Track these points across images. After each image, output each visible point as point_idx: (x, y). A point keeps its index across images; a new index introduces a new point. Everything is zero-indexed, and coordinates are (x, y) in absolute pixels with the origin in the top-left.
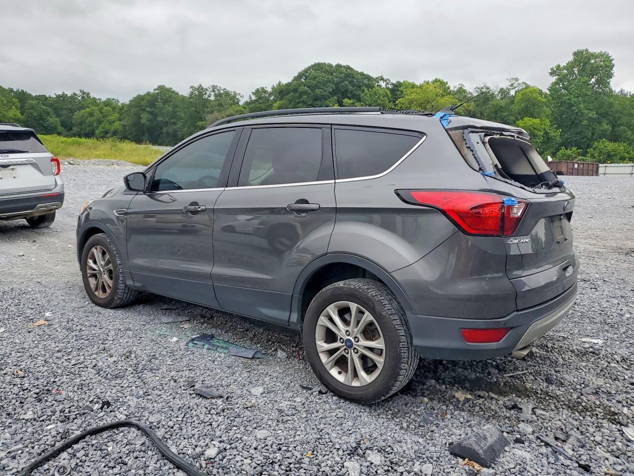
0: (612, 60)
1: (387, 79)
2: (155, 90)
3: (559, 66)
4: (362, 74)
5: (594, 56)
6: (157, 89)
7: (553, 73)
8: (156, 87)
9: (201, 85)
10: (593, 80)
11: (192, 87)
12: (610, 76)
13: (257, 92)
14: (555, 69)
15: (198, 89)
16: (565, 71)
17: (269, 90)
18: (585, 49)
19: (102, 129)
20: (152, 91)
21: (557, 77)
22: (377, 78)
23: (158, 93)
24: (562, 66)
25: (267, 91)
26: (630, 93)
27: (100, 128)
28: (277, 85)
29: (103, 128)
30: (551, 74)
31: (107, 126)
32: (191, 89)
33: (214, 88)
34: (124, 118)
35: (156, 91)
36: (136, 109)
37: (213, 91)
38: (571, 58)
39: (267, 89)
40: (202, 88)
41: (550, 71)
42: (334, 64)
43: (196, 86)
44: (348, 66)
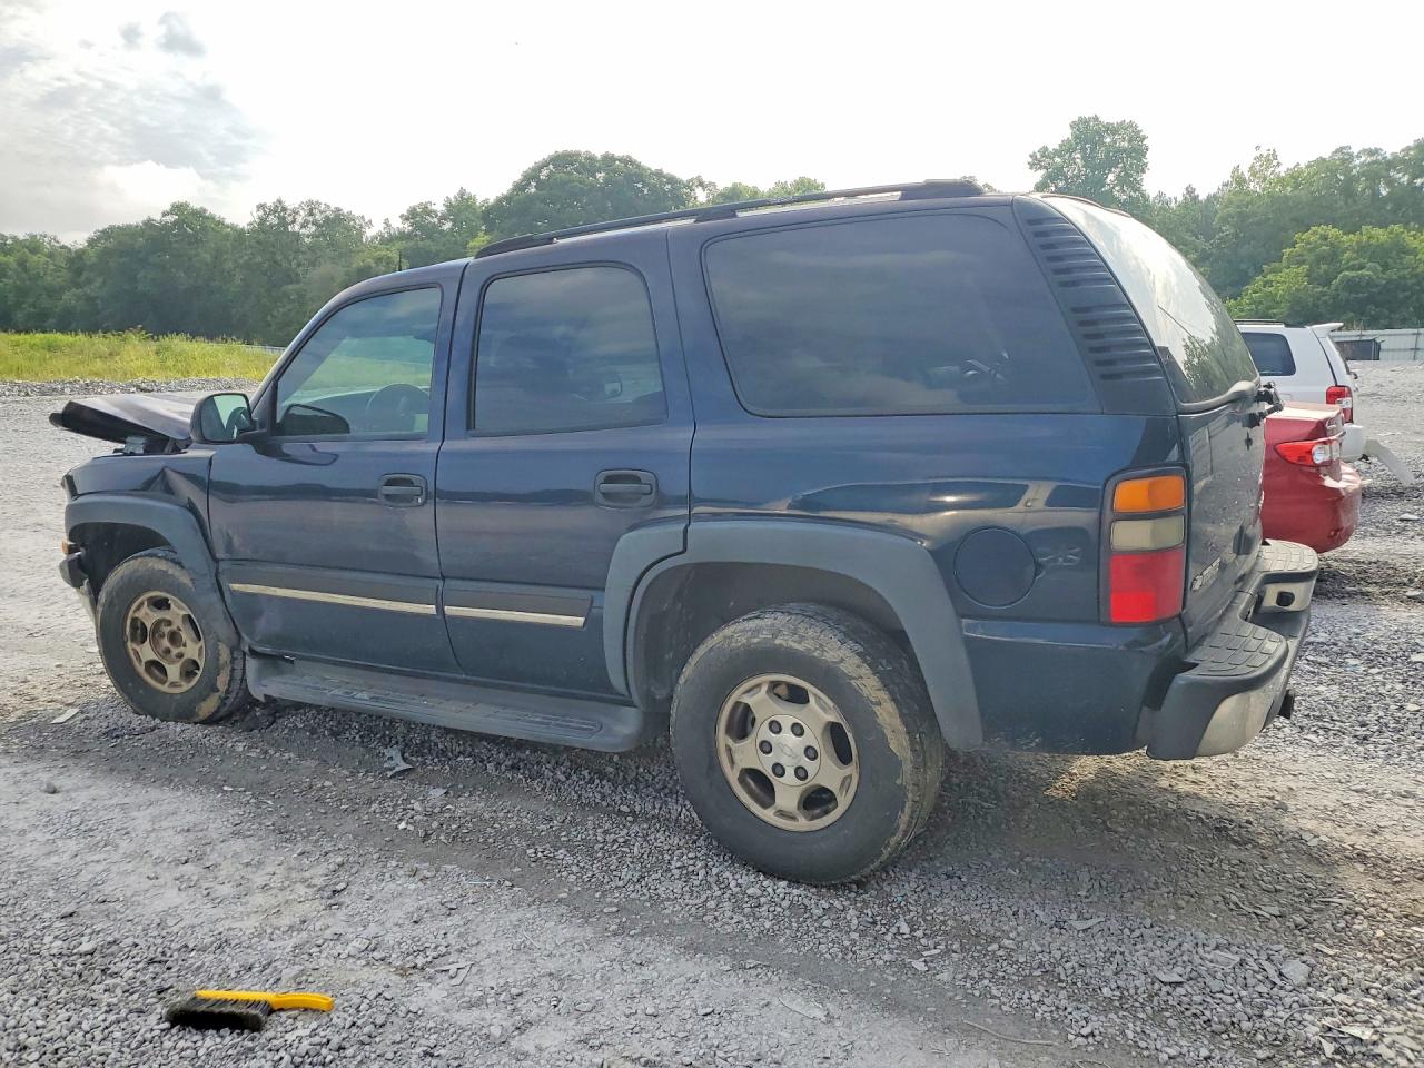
0: (1144, 138)
1: (710, 183)
2: (164, 214)
3: (1045, 149)
4: (659, 174)
5: (1111, 129)
6: (171, 212)
7: (1035, 163)
8: (168, 208)
9: (280, 202)
10: (1111, 177)
11: (261, 207)
12: (1142, 169)
13: (412, 215)
14: (1039, 156)
15: (274, 211)
16: (1057, 160)
17: (440, 208)
18: (1092, 115)
19: (32, 310)
20: (157, 217)
21: (1043, 171)
22: (689, 181)
23: (175, 223)
24: (1051, 150)
25: (435, 212)
26: (1175, 199)
27: (24, 306)
28: (455, 197)
29: (34, 306)
30: (1032, 165)
31: (45, 302)
32: (261, 213)
33: (312, 208)
34: (89, 281)
35: (171, 219)
36: (123, 260)
37: (311, 214)
38: (1067, 134)
39: (433, 207)
40: (284, 209)
41: (1030, 160)
42: (598, 153)
43: (270, 202)
44: (628, 156)
